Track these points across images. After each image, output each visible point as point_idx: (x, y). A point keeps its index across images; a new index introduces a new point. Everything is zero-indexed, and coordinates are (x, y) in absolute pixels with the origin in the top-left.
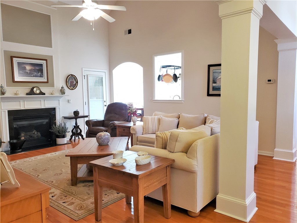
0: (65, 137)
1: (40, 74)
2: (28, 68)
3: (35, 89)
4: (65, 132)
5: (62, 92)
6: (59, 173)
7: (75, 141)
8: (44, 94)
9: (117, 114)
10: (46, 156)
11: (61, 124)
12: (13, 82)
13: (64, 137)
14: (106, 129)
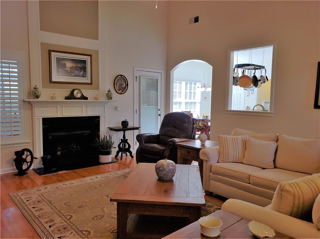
0: (110, 154)
1: (82, 72)
2: (69, 65)
3: (75, 92)
4: (110, 147)
5: (109, 96)
6: (99, 216)
7: (121, 159)
8: (86, 98)
9: (177, 128)
10: (85, 181)
11: (105, 137)
12: (50, 83)
13: (108, 153)
14: (163, 148)
